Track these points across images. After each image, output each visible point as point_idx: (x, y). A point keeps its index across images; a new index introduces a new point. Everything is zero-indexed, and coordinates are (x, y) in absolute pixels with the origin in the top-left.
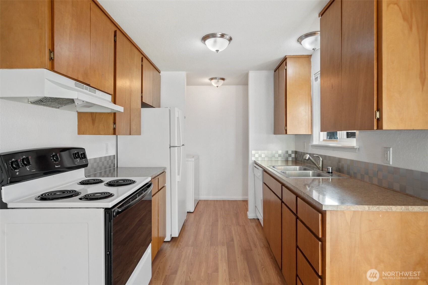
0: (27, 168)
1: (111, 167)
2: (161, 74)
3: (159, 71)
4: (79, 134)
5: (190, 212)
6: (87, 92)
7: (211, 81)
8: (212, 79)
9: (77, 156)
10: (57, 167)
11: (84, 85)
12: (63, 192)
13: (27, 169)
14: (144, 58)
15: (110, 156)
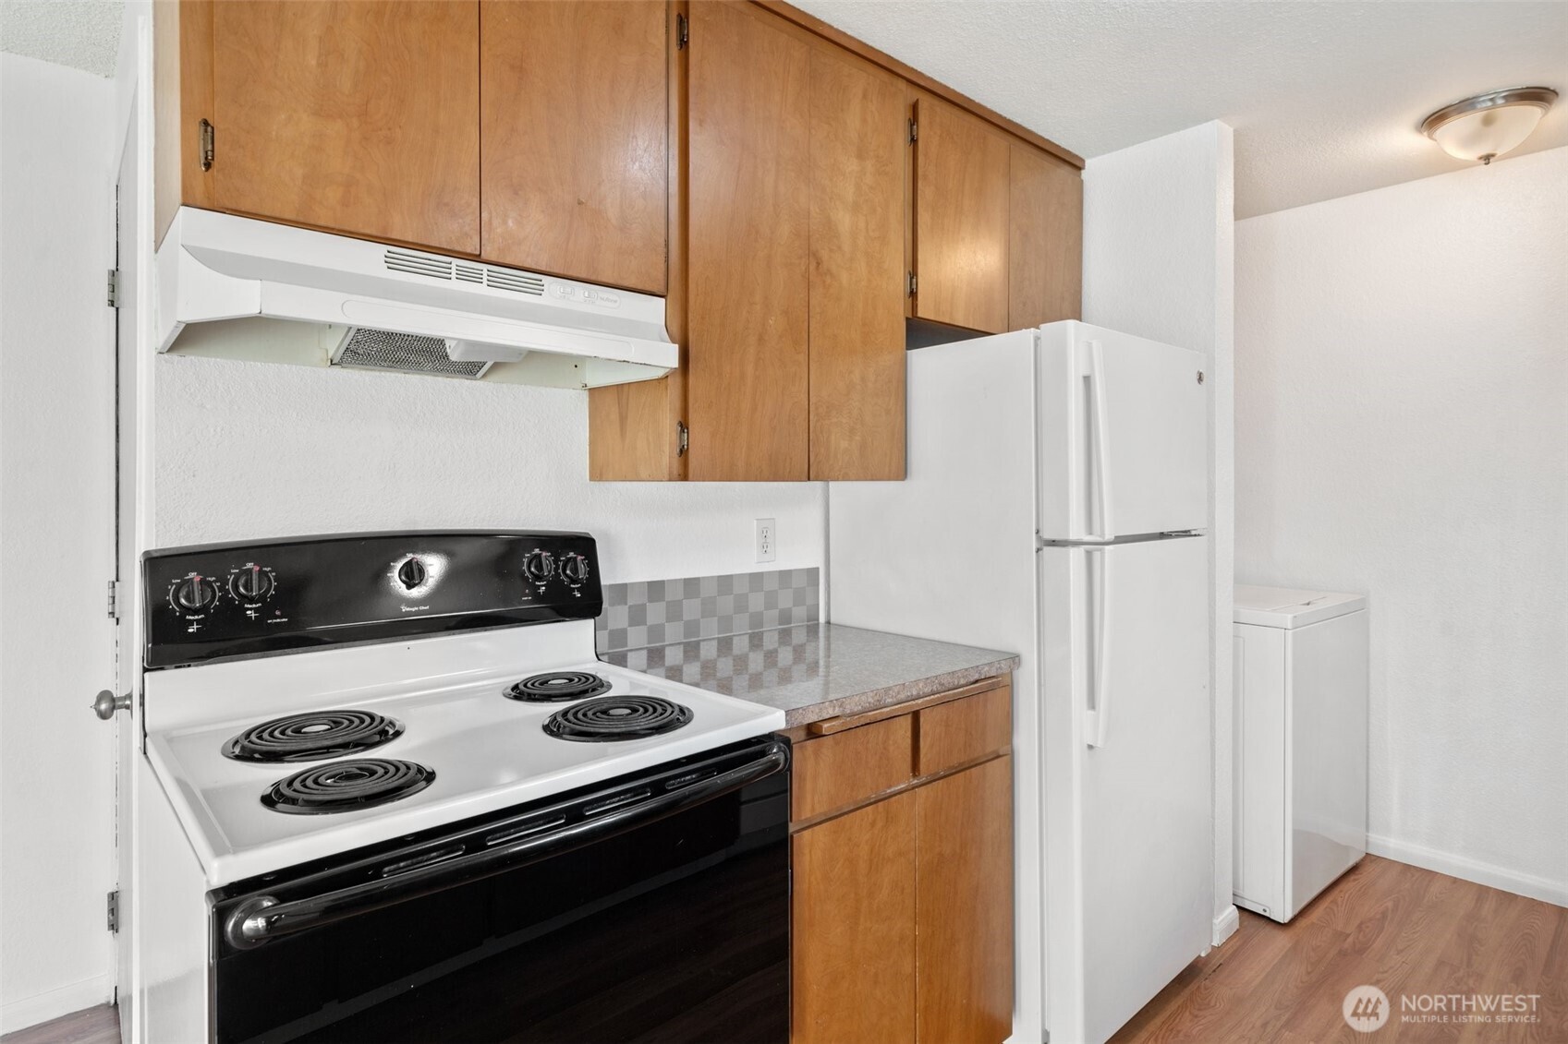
0: (251, 609)
1: (790, 617)
2: (1084, 174)
3: (1078, 163)
4: (600, 479)
5: (1268, 919)
6: (481, 289)
7: (1430, 137)
8: (1435, 120)
9: (533, 569)
10: (408, 609)
11: (455, 262)
12: (335, 719)
13: (249, 612)
14: (926, 102)
15: (785, 576)
